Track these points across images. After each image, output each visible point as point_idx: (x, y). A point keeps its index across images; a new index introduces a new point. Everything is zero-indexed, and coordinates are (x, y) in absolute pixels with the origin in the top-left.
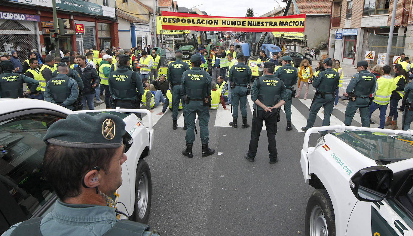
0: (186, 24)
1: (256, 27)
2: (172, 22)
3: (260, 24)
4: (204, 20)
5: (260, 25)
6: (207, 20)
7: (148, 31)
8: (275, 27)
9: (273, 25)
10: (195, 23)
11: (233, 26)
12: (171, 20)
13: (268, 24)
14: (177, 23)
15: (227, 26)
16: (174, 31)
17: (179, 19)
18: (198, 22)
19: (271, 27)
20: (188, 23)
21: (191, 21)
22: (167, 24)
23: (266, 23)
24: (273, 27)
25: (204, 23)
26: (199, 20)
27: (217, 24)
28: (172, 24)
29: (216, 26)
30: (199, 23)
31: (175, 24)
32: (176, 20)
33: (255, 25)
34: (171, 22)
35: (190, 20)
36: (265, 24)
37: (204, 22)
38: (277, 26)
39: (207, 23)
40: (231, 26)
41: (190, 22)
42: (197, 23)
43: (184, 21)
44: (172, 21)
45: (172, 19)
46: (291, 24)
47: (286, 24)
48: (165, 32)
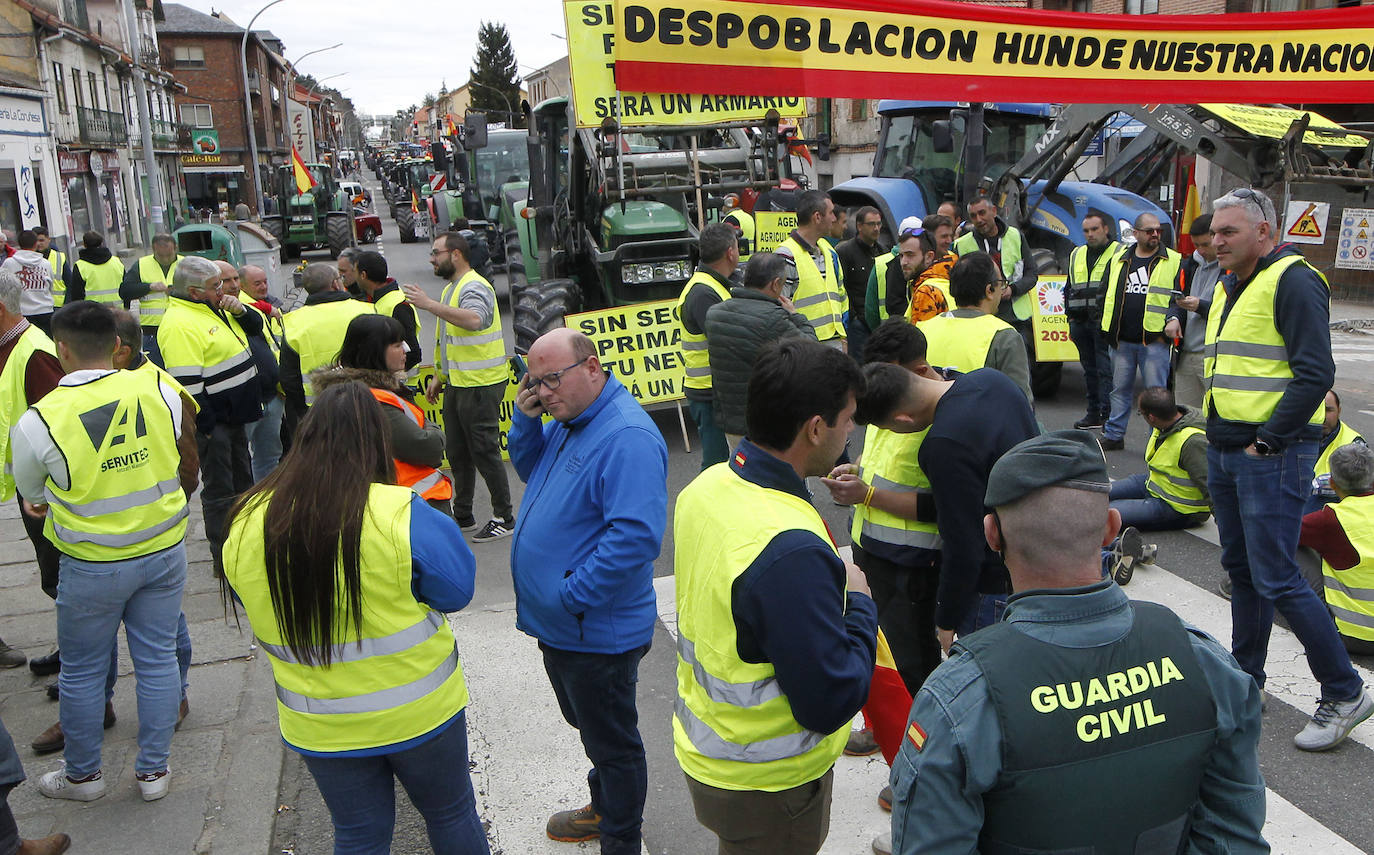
0: (780, 56)
1: (1171, 75)
2: (686, 39)
3: (1190, 57)
4: (894, 30)
5: (1195, 61)
6: (909, 31)
7: (40, 135)
8: (1263, 75)
9: (1253, 62)
10: (835, 48)
11: (1056, 71)
12: (679, 27)
13: (1232, 57)
14: (722, 44)
15: (1021, 70)
16: (696, 104)
17: (736, 21)
18: (858, 38)
19: (1243, 76)
20: (790, 45)
21: (814, 34)
22: (654, 51)
23: (1225, 49)
24: (1250, 76)
25: (891, 52)
26: (860, 28)
27: (968, 55)
28: (685, 53)
29: (959, 67)
30: (858, 51)
31: (710, 55)
32: (713, 26)
33: (1166, 67)
34: (679, 40)
35: (806, 26)
36: (1216, 56)
37: (892, 41)
38: (1270, 69)
39: (906, 52)
40: (1040, 70)
41: (805, 44)
42: (850, 49)
43: (764, 32)
44: (686, 32)
45: (684, 21)
46: (1336, 58)
47: (1315, 58)
48: (638, 108)
